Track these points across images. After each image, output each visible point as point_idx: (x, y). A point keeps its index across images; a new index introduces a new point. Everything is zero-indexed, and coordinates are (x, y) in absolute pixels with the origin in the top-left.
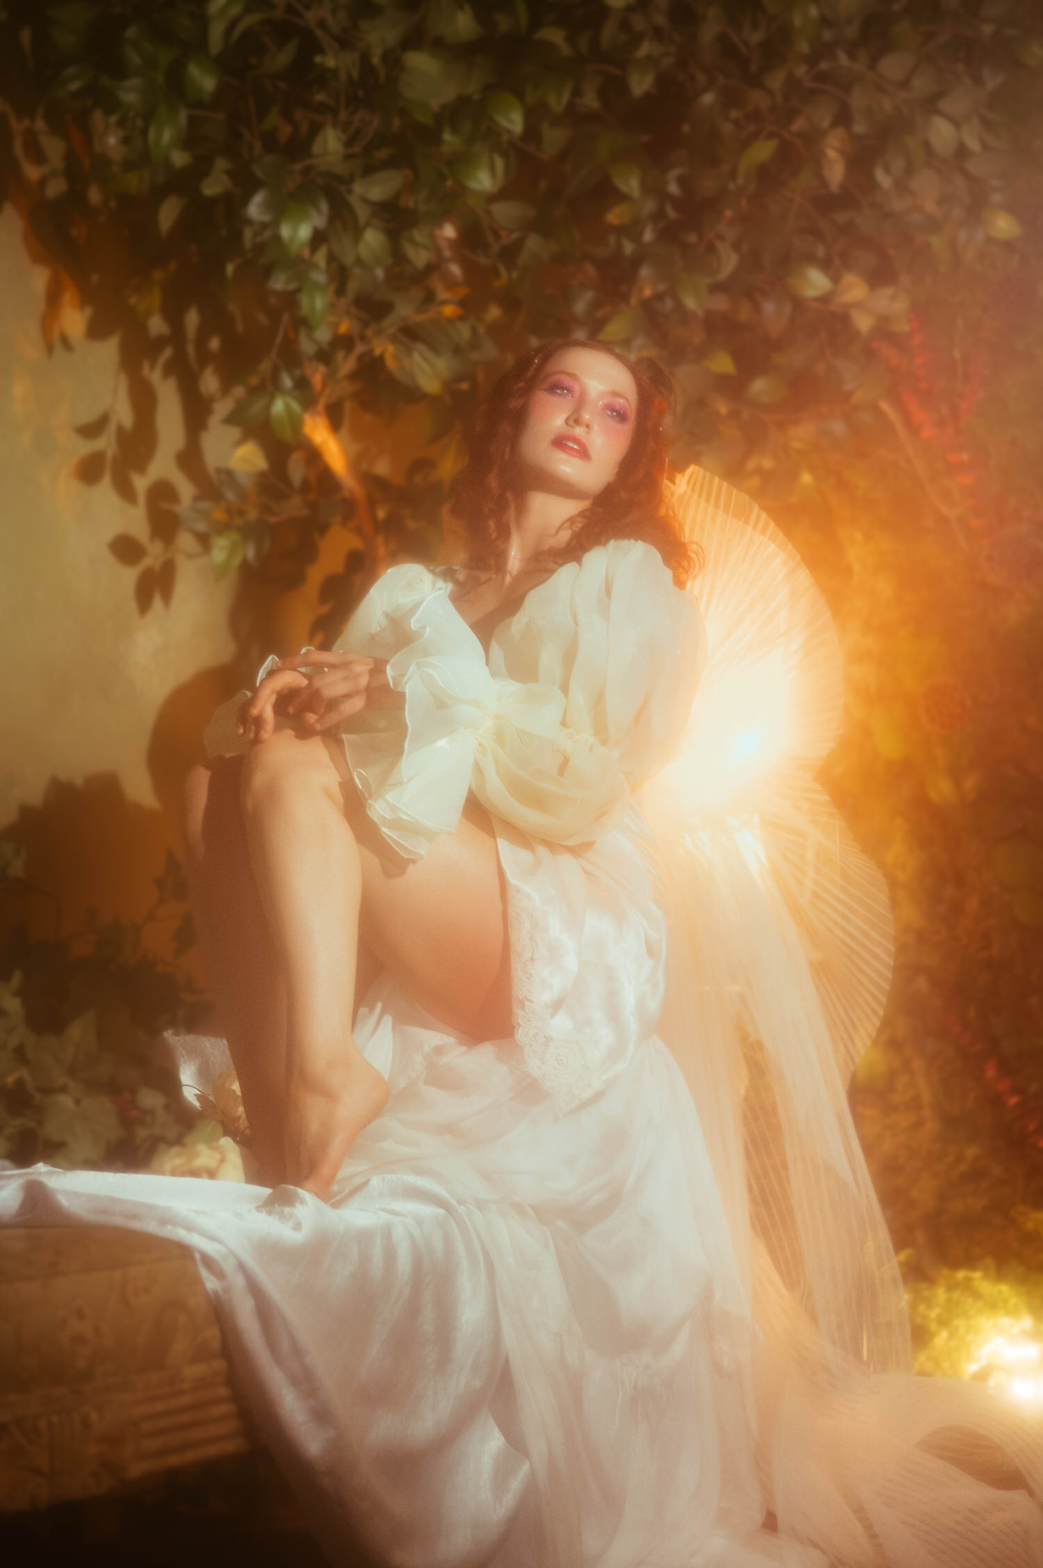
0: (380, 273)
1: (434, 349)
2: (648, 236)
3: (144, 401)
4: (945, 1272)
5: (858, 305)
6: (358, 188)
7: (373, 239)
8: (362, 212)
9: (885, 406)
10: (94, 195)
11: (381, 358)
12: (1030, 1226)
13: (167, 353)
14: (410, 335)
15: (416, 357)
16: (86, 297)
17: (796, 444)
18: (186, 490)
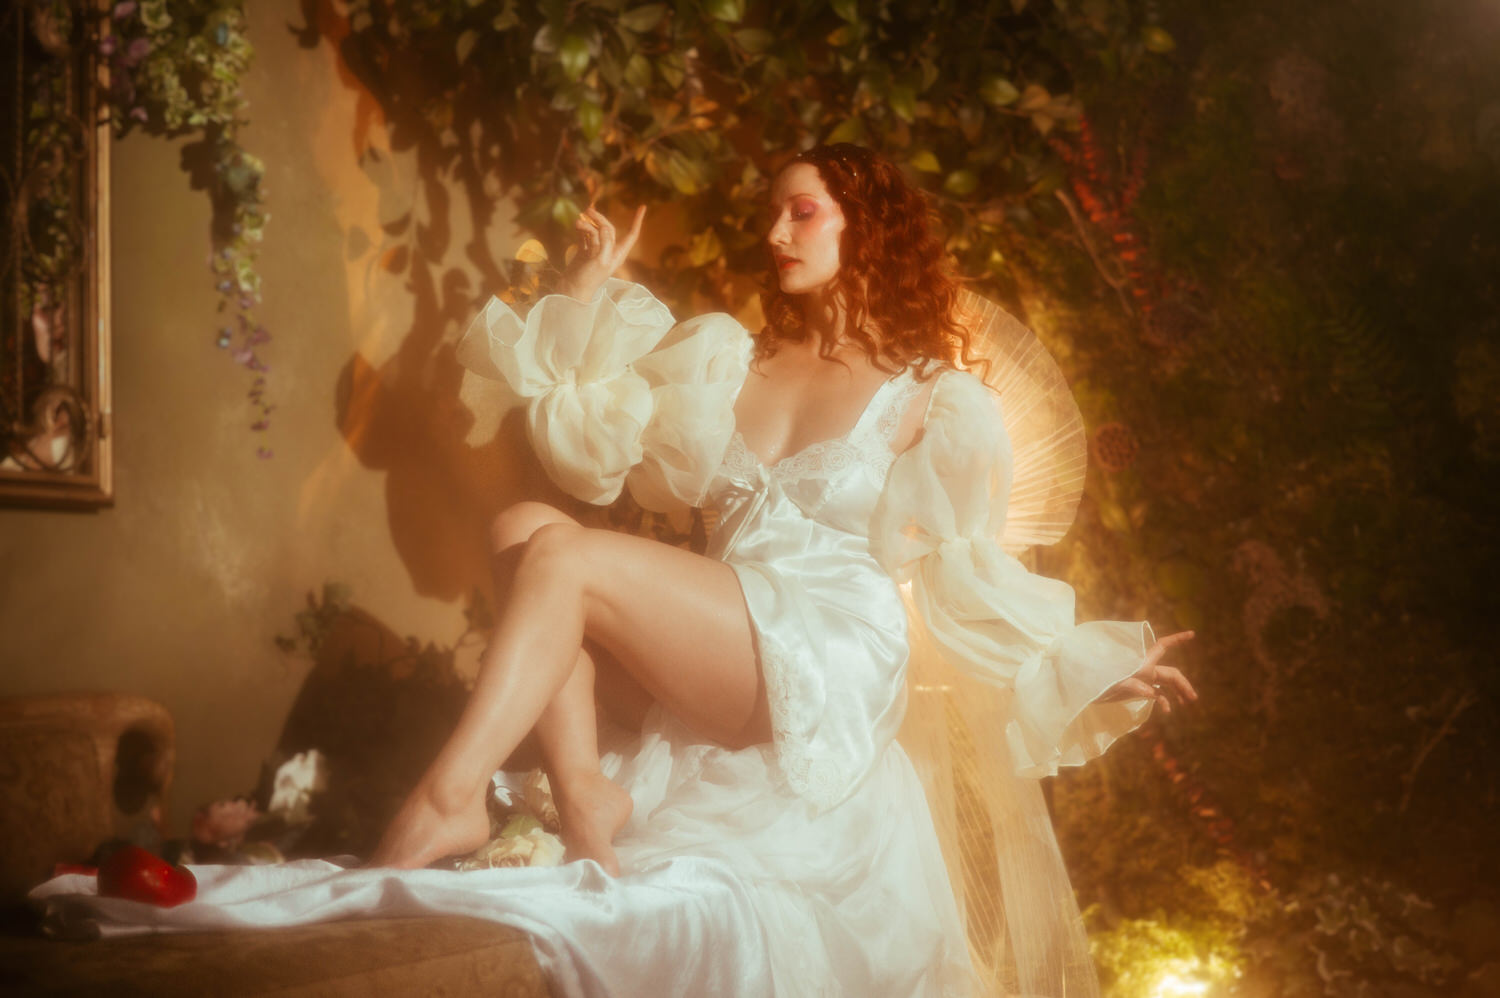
0: (640, 92)
1: (687, 154)
2: (863, 55)
3: (438, 201)
4: (1125, 922)
5: (1040, 111)
6: (624, 21)
7: (637, 64)
8: (628, 42)
9: (1061, 195)
10: (394, 28)
11: (642, 163)
12: (1194, 882)
13: (457, 160)
14: (667, 144)
15: (673, 163)
16: (389, 116)
17: (987, 228)
18: (475, 276)
